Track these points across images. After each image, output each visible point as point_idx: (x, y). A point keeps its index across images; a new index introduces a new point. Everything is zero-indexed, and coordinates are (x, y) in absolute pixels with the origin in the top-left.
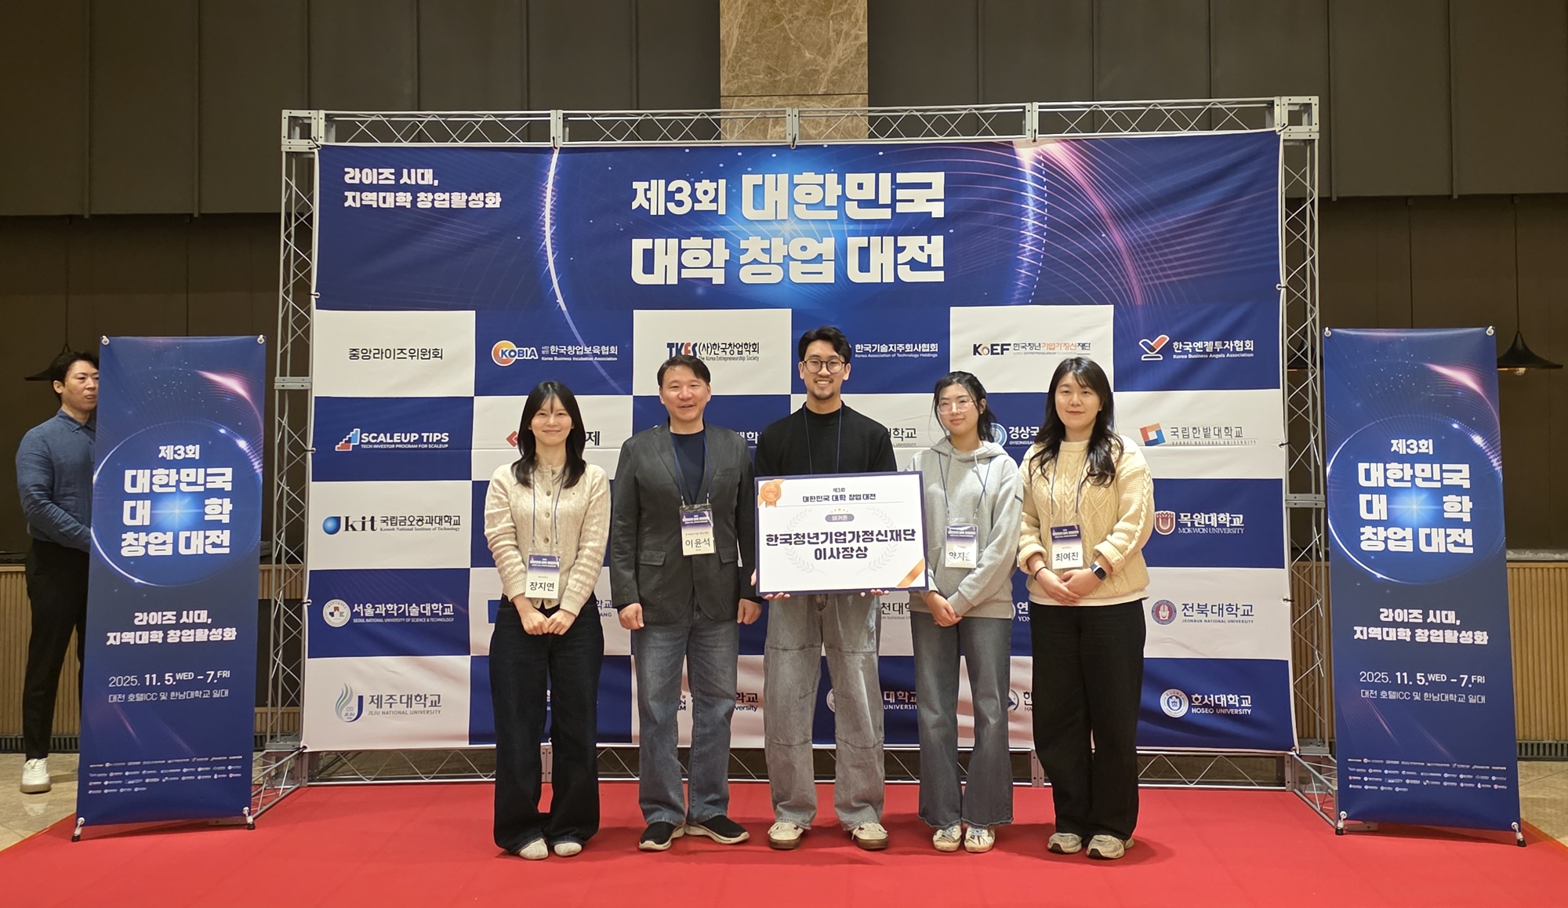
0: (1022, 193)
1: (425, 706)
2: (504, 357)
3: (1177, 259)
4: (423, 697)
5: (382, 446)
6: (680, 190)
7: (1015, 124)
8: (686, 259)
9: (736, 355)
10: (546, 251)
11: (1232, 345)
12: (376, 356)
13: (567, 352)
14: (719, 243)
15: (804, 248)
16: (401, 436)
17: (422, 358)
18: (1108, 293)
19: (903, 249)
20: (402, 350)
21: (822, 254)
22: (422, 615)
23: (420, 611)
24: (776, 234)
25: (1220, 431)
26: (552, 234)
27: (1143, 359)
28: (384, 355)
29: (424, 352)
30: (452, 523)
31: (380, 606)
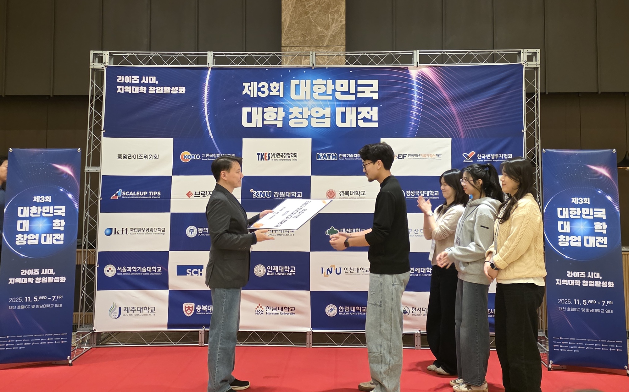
0: (412, 89)
1: (148, 312)
2: (186, 159)
3: (479, 119)
4: (147, 308)
5: (131, 197)
6: (263, 86)
7: (409, 60)
8: (266, 116)
9: (287, 158)
10: (205, 113)
11: (503, 156)
12: (129, 158)
13: (213, 156)
14: (280, 110)
15: (317, 112)
16: (140, 193)
17: (149, 159)
18: (449, 133)
19: (360, 113)
20: (141, 155)
21: (325, 115)
22: (147, 272)
23: (147, 270)
24: (305, 106)
26: (207, 105)
27: (464, 162)
29: (151, 156)
30: (162, 231)
31: (129, 268)
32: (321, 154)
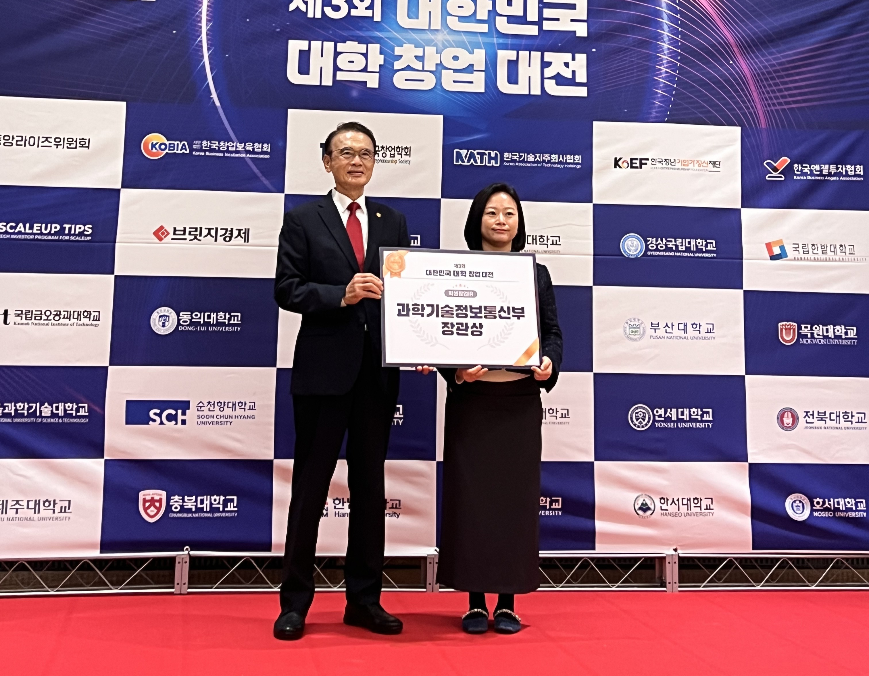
0: (658, 19)
1: (54, 512)
2: (154, 150)
3: (796, 88)
4: (52, 503)
5: (20, 237)
8: (341, 61)
9: (388, 158)
10: (201, 47)
11: (844, 169)
12: (19, 143)
13: (219, 147)
14: (374, 48)
15: (456, 58)
16: (41, 227)
17: (68, 147)
18: (737, 116)
19: (549, 64)
20: (47, 138)
21: (473, 65)
22: (54, 415)
23: (52, 411)
24: (429, 43)
25: (835, 248)
26: (208, 30)
27: (767, 178)
28: (27, 142)
29: (70, 141)
30: (92, 318)
31: (9, 405)
32: (464, 152)
